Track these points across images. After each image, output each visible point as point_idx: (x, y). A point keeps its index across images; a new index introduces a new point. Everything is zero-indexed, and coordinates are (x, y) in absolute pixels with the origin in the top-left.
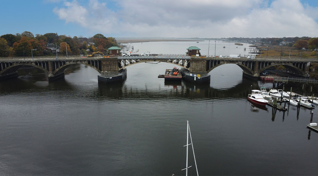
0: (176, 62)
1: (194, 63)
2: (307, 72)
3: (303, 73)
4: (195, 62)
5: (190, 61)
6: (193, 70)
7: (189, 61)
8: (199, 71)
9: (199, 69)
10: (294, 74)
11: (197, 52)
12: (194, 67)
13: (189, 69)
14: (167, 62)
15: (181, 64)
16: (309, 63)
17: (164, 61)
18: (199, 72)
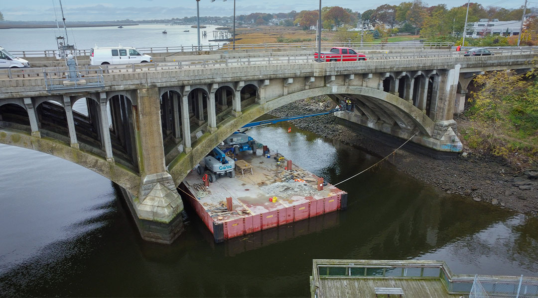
2: (446, 123)
3: (429, 130)
10: (371, 125)
16: (458, 67)
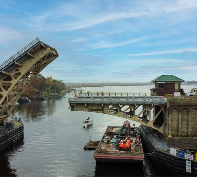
0: (128, 111)
1: (175, 114)
4: (178, 111)
5: (166, 109)
6: (175, 133)
7: (163, 109)
8: (193, 136)
9: (190, 130)
11: (177, 87)
12: (176, 126)
13: (161, 130)
14: (103, 113)
15: (142, 116)
17: (97, 110)
18: (190, 138)
